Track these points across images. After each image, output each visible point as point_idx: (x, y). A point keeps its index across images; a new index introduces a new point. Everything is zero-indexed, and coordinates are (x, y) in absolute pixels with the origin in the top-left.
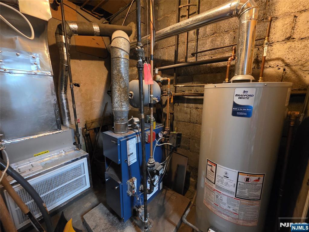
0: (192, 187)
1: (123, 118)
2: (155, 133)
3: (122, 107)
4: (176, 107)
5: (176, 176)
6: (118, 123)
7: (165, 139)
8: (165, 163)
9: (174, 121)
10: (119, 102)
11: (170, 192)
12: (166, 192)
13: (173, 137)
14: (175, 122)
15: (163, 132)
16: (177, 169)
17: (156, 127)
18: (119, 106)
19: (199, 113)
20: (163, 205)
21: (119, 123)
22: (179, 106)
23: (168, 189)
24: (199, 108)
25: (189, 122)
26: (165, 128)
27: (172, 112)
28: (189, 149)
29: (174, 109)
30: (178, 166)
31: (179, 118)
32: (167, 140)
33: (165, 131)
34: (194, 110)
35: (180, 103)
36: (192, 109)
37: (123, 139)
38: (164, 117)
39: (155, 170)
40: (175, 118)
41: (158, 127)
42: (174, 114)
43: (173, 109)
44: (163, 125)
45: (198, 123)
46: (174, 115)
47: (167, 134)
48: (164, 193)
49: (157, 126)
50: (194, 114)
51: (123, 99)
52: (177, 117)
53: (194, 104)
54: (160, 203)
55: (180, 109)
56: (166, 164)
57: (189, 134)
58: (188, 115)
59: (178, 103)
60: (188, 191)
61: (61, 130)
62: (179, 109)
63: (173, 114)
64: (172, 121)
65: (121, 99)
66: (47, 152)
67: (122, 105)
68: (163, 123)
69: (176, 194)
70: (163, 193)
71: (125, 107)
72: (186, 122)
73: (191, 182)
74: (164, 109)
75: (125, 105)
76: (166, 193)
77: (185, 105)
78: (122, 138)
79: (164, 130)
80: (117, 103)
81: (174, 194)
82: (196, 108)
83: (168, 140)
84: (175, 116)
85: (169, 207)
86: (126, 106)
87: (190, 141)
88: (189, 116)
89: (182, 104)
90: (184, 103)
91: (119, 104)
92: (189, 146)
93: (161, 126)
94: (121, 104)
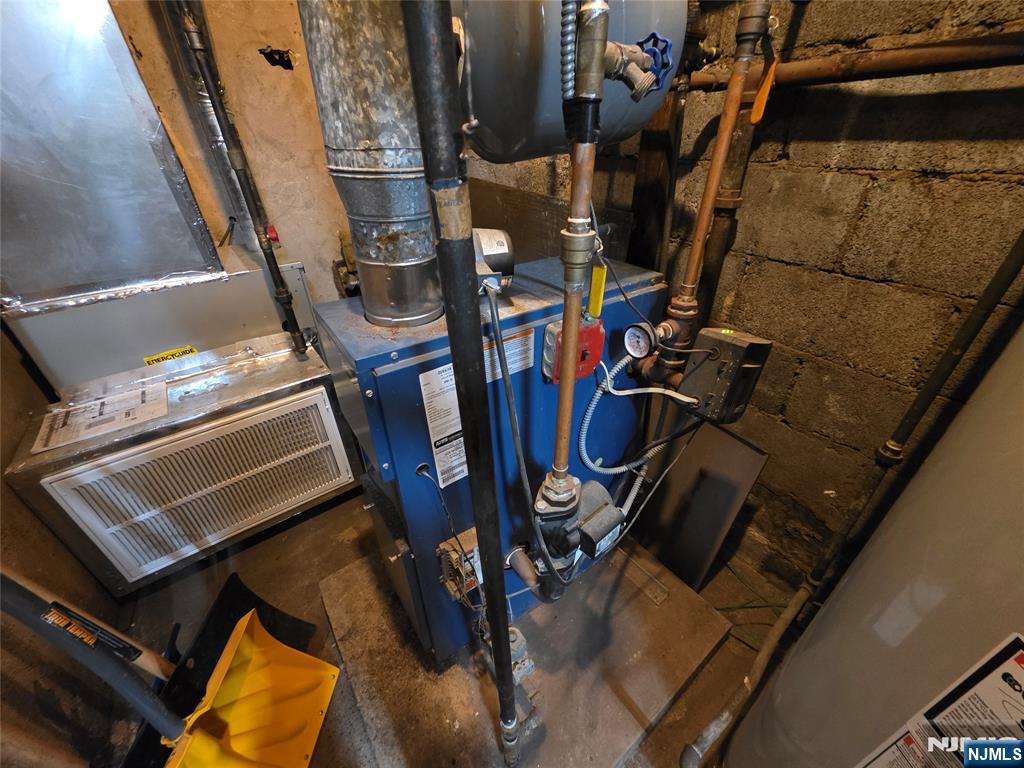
0: (749, 561)
1: (395, 228)
2: (602, 330)
3: (373, 144)
4: (765, 167)
5: (684, 509)
6: (369, 258)
7: (658, 364)
8: (639, 468)
9: (727, 259)
10: (349, 97)
11: (643, 567)
12: (627, 561)
13: (712, 366)
14: (730, 264)
15: (655, 324)
16: (696, 488)
17: (607, 295)
18: (357, 139)
19: (933, 211)
20: (607, 616)
21: (377, 259)
22: (784, 162)
23: (640, 549)
24: (943, 175)
25: (829, 272)
26: (668, 302)
27: (727, 201)
28: (782, 410)
29: (748, 186)
30: (703, 475)
31: (765, 239)
32: (667, 371)
33: (666, 316)
34: (902, 188)
35: (801, 139)
36: (883, 180)
37: (394, 361)
38: (672, 230)
39: (573, 531)
40: (739, 237)
41: (620, 291)
42: (737, 217)
43: (738, 180)
44: (658, 280)
45: (895, 276)
46: (734, 224)
47: (675, 338)
48: (619, 566)
49: (614, 286)
50: (891, 218)
51: (371, 77)
52: (754, 235)
53: (920, 138)
54: (595, 603)
55: (789, 186)
56: (643, 473)
57: (804, 340)
58: (838, 226)
59: (786, 144)
60: (726, 568)
61: (223, 269)
62: (777, 185)
63: (731, 213)
64: (714, 255)
65: (361, 74)
66: (191, 351)
67: (372, 132)
68: (664, 267)
69: (671, 580)
70: (612, 561)
71: (395, 141)
72: (810, 270)
73: (745, 541)
74: (680, 185)
75: (395, 126)
76: (625, 566)
77: (839, 151)
78: (385, 359)
79: (659, 310)
80: (335, 105)
81: (658, 576)
82: (924, 173)
83: (678, 369)
84: (740, 228)
85: (632, 631)
86: (405, 141)
87: (796, 374)
88: (840, 230)
89: (813, 147)
90: (830, 136)
91: (353, 117)
92: (787, 399)
93: (642, 284)
94: (367, 116)
